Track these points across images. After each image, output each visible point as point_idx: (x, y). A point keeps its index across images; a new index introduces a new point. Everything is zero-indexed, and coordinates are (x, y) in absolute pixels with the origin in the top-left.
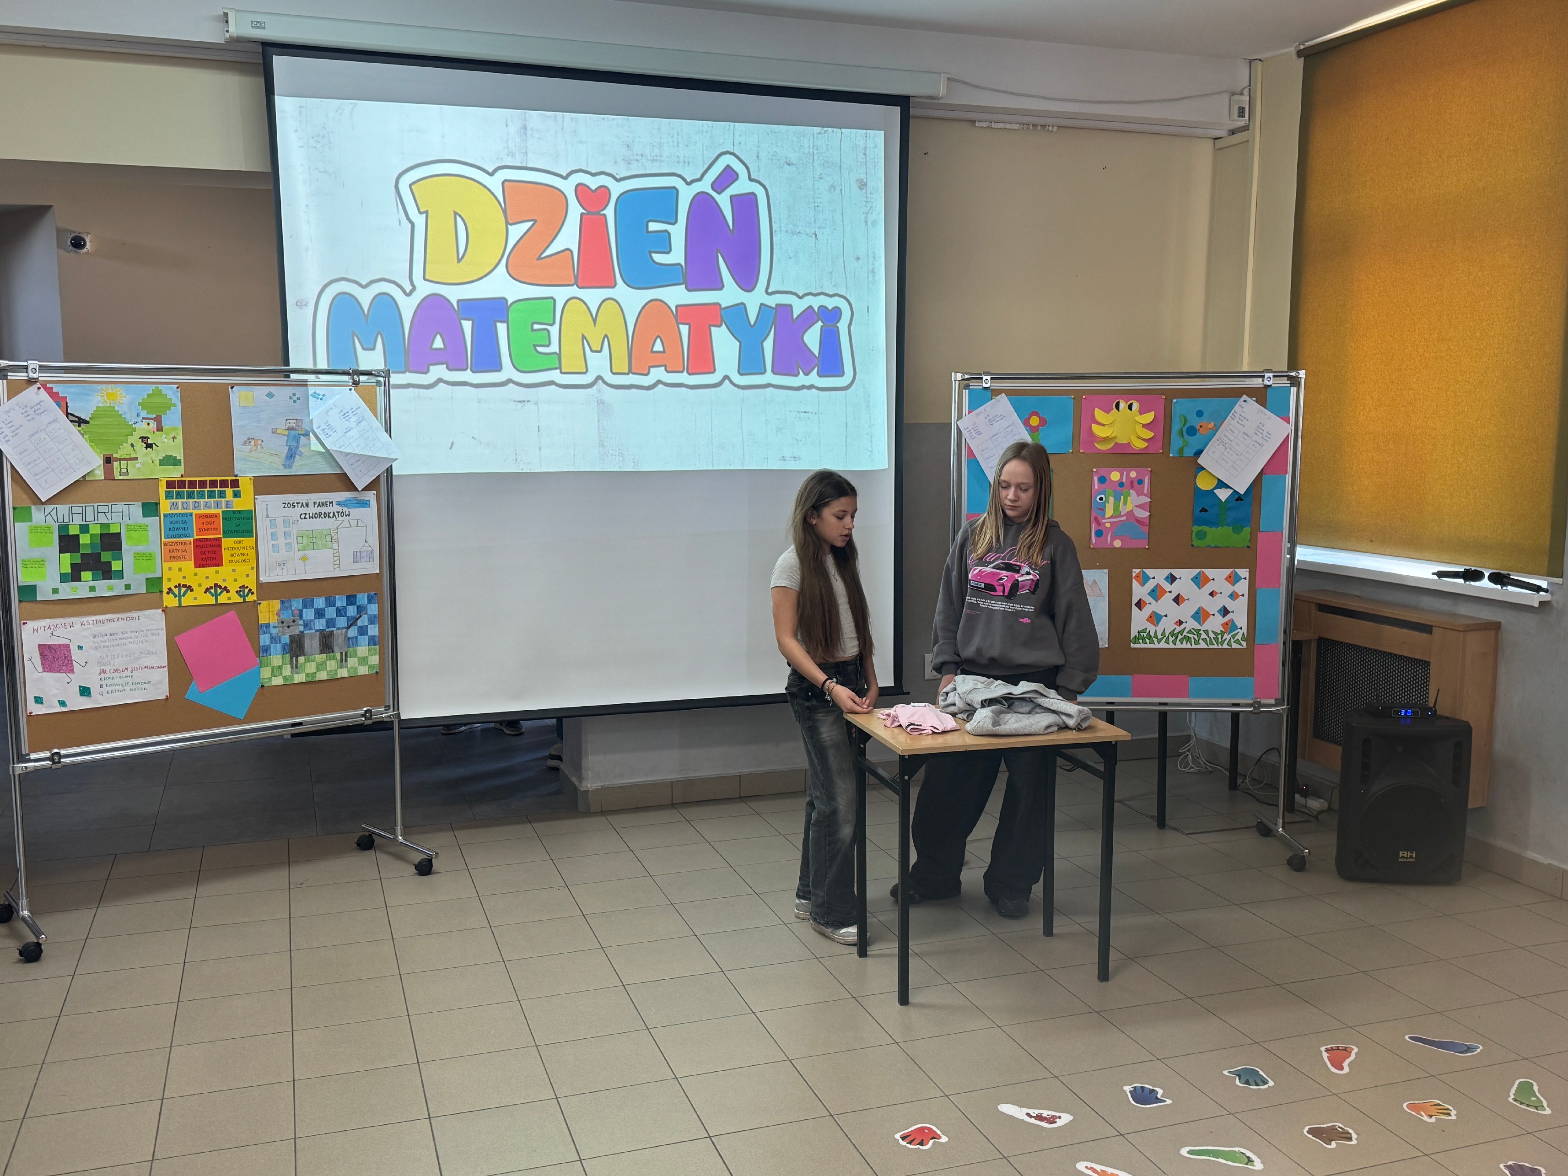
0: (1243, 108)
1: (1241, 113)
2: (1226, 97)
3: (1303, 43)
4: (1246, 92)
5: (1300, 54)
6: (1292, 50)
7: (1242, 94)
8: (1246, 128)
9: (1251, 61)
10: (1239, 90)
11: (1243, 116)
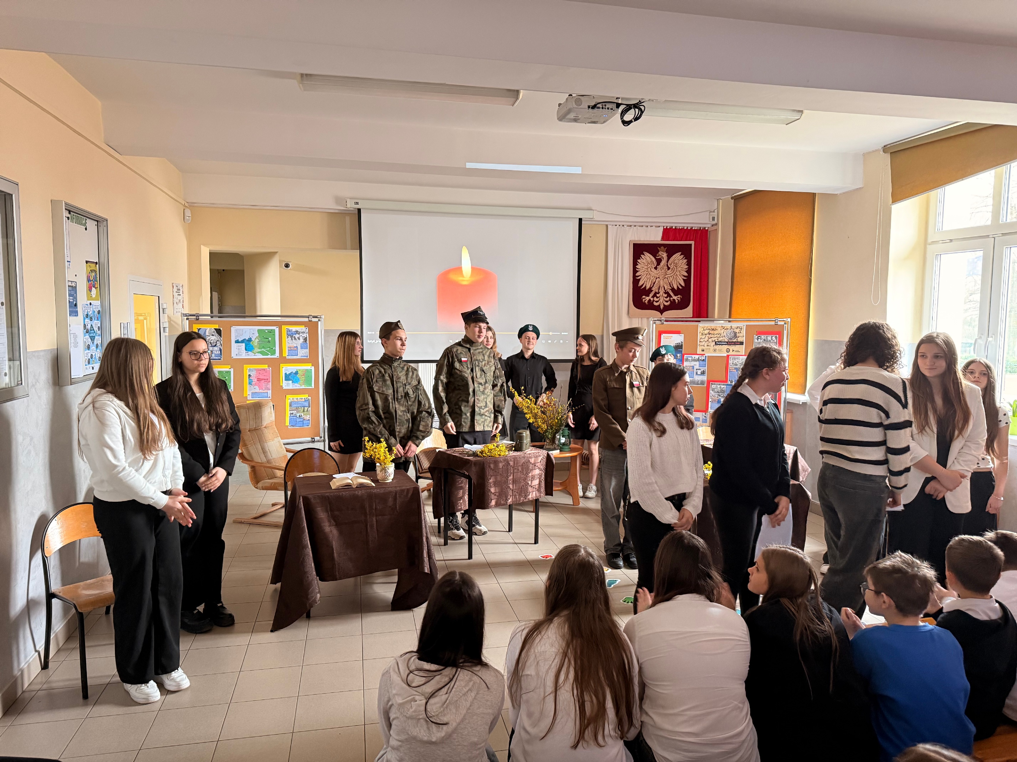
0: (714, 217)
1: (713, 218)
2: (708, 213)
3: (734, 194)
4: (716, 211)
5: (732, 198)
6: (730, 197)
7: (714, 212)
8: (716, 224)
9: (718, 200)
10: (713, 211)
11: (714, 220)
